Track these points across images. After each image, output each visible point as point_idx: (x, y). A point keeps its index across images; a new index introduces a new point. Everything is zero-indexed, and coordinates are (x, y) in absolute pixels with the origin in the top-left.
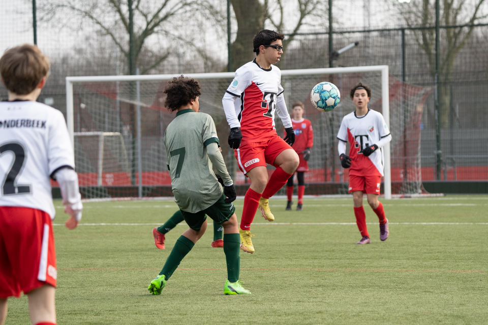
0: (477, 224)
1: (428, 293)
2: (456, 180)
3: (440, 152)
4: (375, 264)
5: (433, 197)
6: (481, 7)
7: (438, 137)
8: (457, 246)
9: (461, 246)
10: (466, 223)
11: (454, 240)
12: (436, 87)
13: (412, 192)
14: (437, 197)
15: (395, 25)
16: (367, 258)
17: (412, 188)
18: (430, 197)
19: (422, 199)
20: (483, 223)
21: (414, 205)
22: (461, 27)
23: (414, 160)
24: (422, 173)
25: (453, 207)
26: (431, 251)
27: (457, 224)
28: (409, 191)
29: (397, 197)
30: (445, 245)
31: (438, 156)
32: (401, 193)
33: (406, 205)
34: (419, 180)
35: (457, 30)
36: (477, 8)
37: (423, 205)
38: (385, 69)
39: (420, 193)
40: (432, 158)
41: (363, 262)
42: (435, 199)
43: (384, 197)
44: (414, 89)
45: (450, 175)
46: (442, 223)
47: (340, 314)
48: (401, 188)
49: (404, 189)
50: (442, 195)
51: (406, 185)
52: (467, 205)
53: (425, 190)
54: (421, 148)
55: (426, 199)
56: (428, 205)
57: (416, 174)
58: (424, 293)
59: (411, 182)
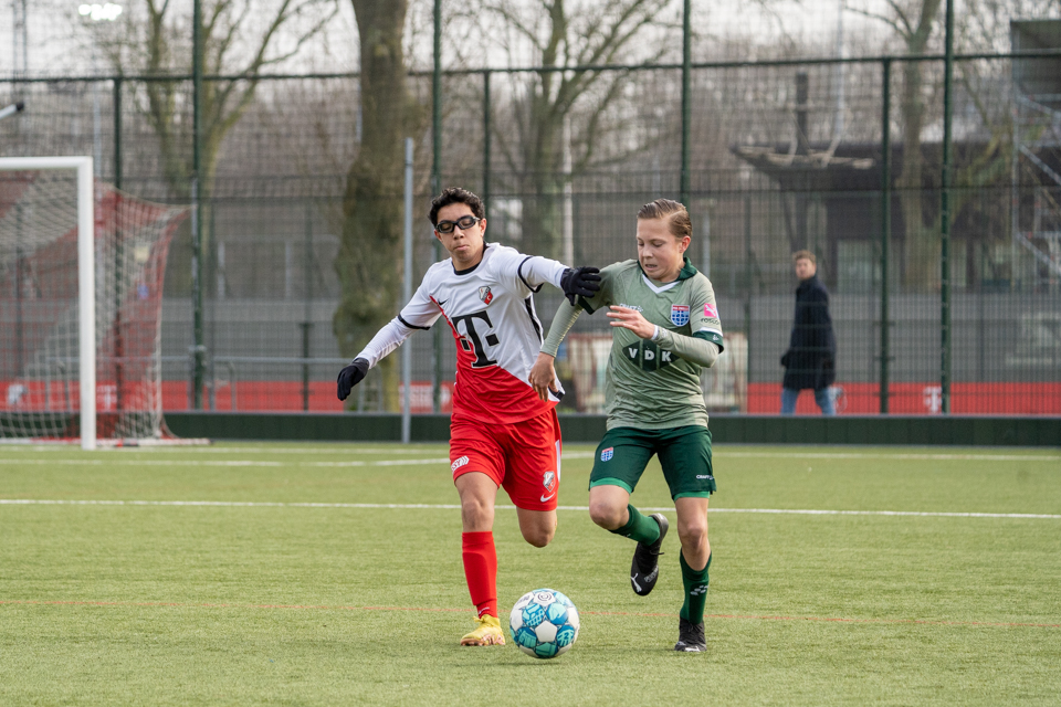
0: (291, 504)
1: (217, 654)
2: (235, 411)
3: (202, 348)
4: (89, 589)
5: (187, 446)
6: (273, 37)
7: (197, 316)
8: (260, 552)
9: (267, 552)
10: (269, 504)
11: (250, 539)
12: (194, 207)
13: (140, 435)
14: (194, 446)
15: (86, 70)
16: (69, 577)
17: (141, 426)
18: (180, 446)
19: (165, 450)
20: (306, 504)
21: (149, 463)
22: (233, 79)
23: (145, 364)
24: (164, 393)
25: (234, 469)
26: (206, 563)
27: (251, 504)
28: (134, 433)
29: (108, 445)
30: (233, 551)
31: (198, 357)
32: (116, 437)
33: (131, 463)
34: (158, 411)
35: (223, 86)
36: (266, 40)
37: (168, 463)
38: (84, 166)
39: (157, 438)
40: (184, 360)
41: (63, 587)
42: (191, 450)
43: (79, 445)
44: (147, 210)
45: (222, 398)
46: (217, 503)
47: (34, 700)
48: (117, 425)
49: (123, 428)
50: (205, 441)
51: (127, 419)
52: (263, 463)
53: (168, 431)
54: (162, 340)
55: (172, 450)
56: (179, 463)
57: (150, 397)
58: (209, 653)
59: (140, 412)
